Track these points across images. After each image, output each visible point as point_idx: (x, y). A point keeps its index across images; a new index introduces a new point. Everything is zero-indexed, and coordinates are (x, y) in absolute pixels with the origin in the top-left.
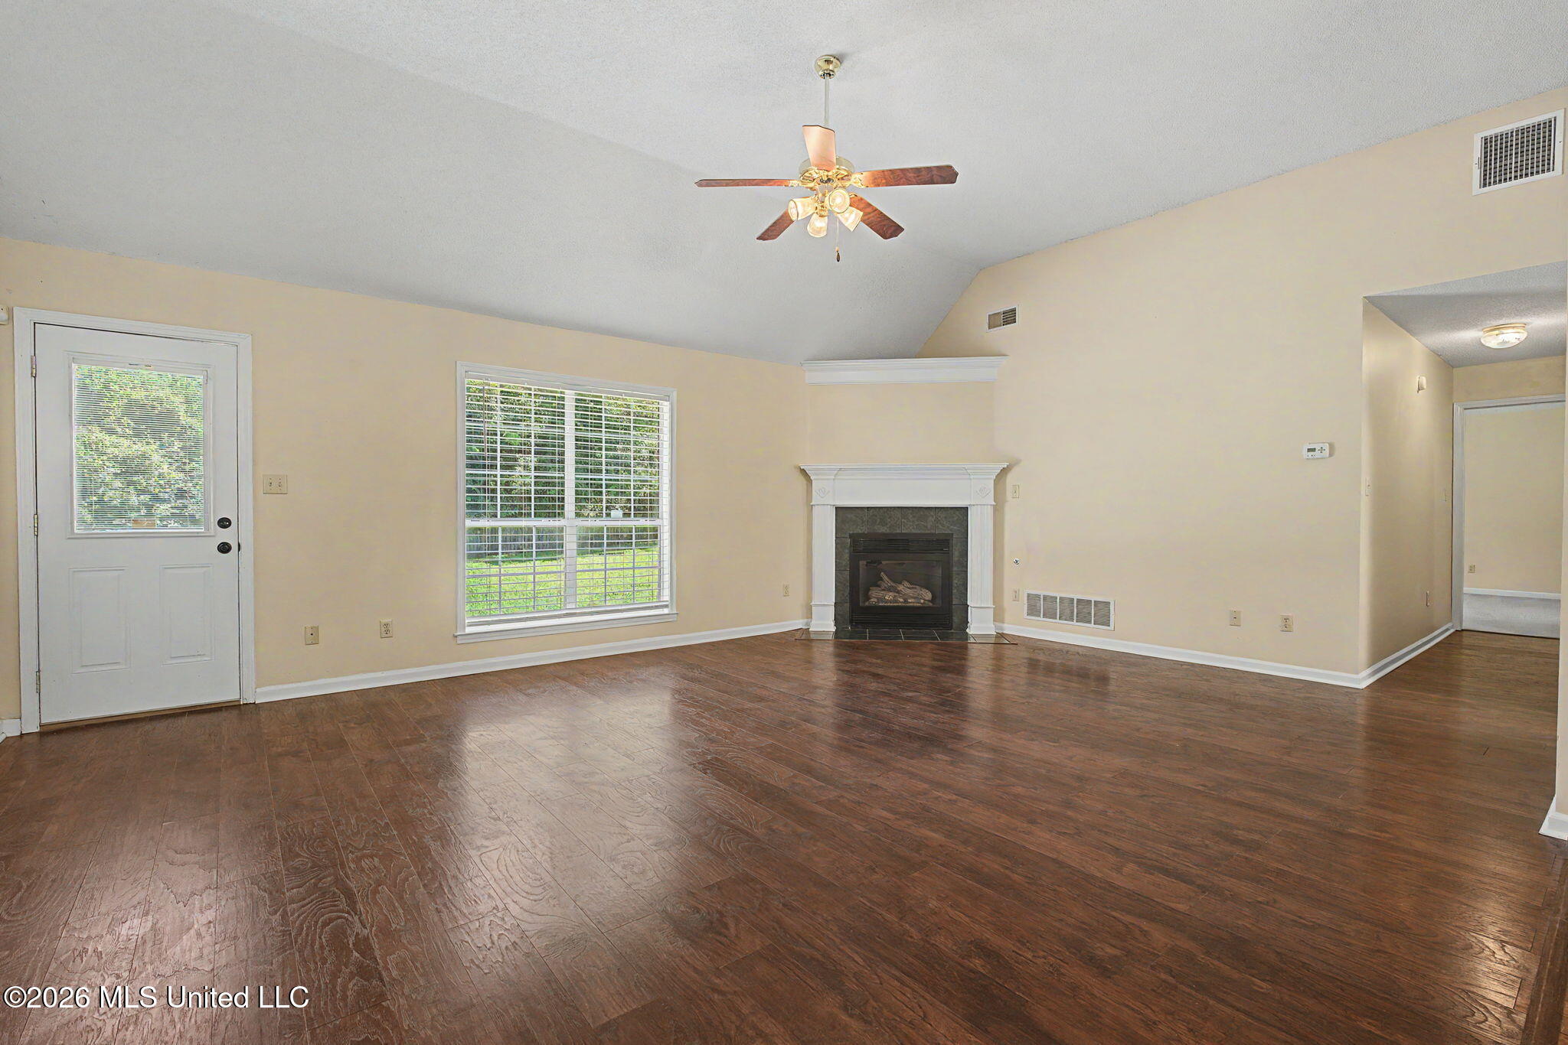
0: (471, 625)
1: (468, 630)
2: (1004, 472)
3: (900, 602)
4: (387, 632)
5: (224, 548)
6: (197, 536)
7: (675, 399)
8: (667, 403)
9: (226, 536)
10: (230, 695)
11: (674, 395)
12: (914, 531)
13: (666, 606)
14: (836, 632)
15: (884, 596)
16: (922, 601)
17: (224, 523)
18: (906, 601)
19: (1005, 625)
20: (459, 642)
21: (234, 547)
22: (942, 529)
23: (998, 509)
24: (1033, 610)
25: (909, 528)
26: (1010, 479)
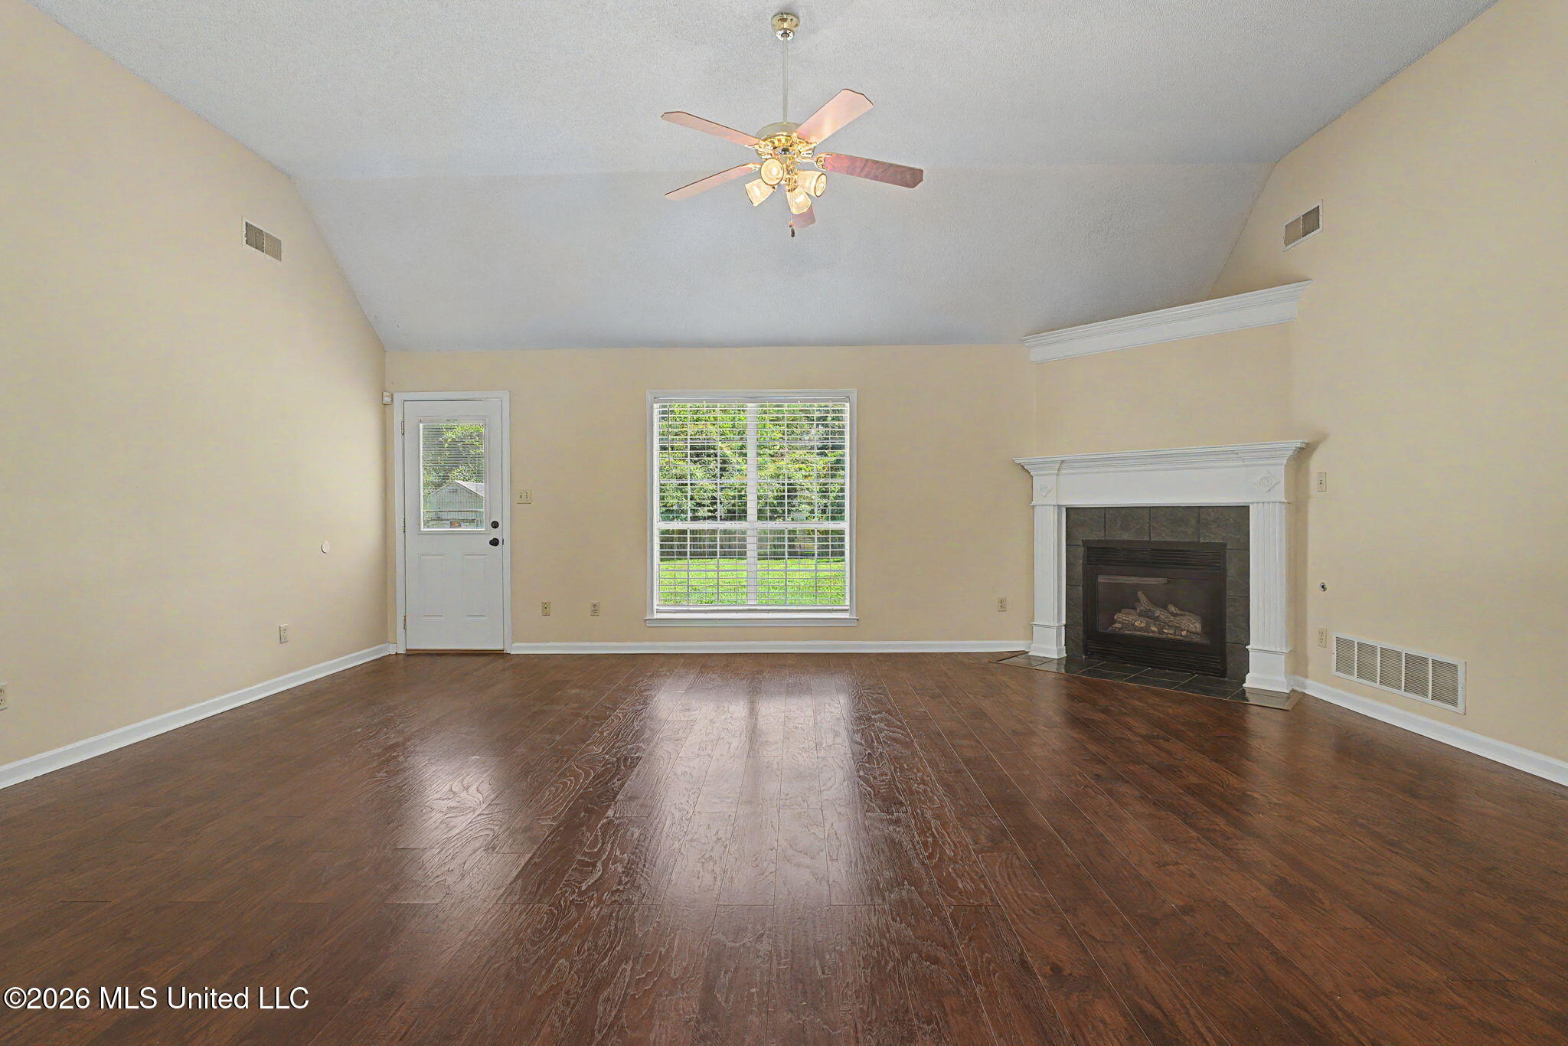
0: (658, 611)
1: (657, 616)
2: (1303, 454)
3: (1153, 632)
4: (595, 611)
5: (494, 542)
6: (479, 533)
7: (855, 400)
8: (848, 404)
9: (495, 534)
10: (498, 647)
11: (854, 397)
12: (1169, 539)
13: (845, 611)
14: (1070, 661)
15: (1131, 622)
16: (1184, 633)
17: (495, 525)
18: (1160, 632)
19: (1309, 682)
20: (648, 625)
21: (501, 542)
22: (1213, 536)
23: (1297, 507)
24: (1343, 664)
25: (1164, 535)
26: (1316, 463)
